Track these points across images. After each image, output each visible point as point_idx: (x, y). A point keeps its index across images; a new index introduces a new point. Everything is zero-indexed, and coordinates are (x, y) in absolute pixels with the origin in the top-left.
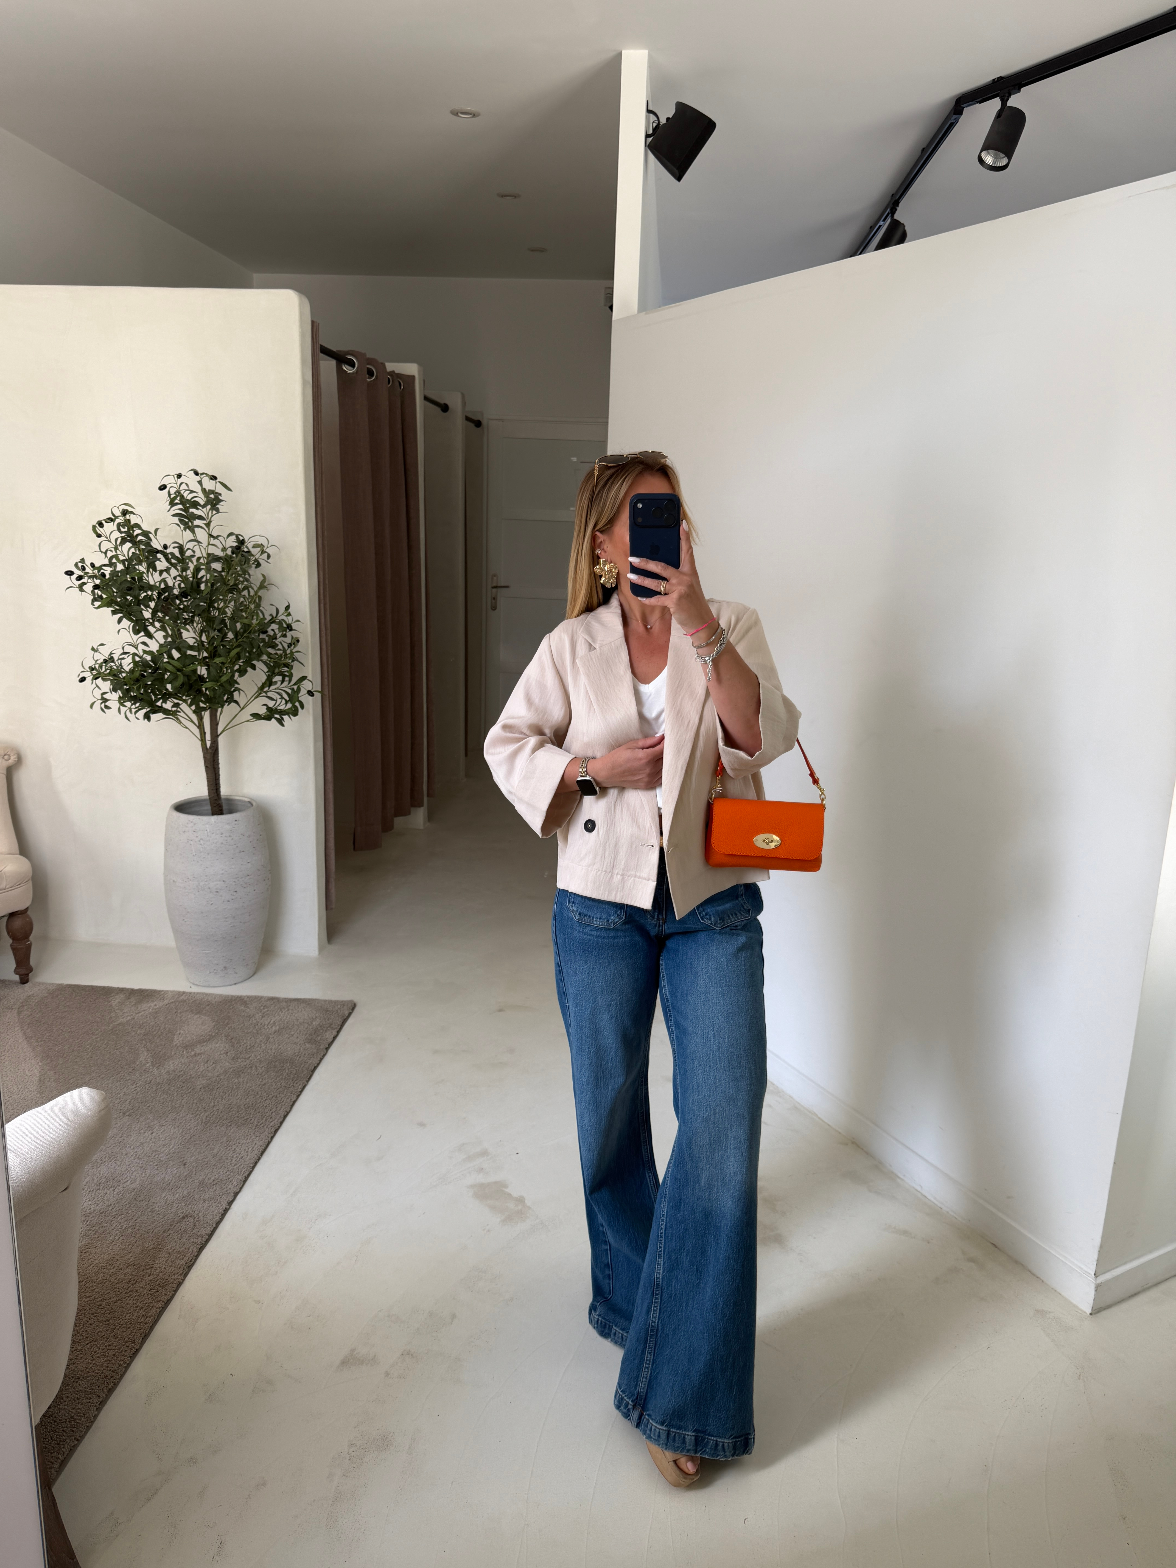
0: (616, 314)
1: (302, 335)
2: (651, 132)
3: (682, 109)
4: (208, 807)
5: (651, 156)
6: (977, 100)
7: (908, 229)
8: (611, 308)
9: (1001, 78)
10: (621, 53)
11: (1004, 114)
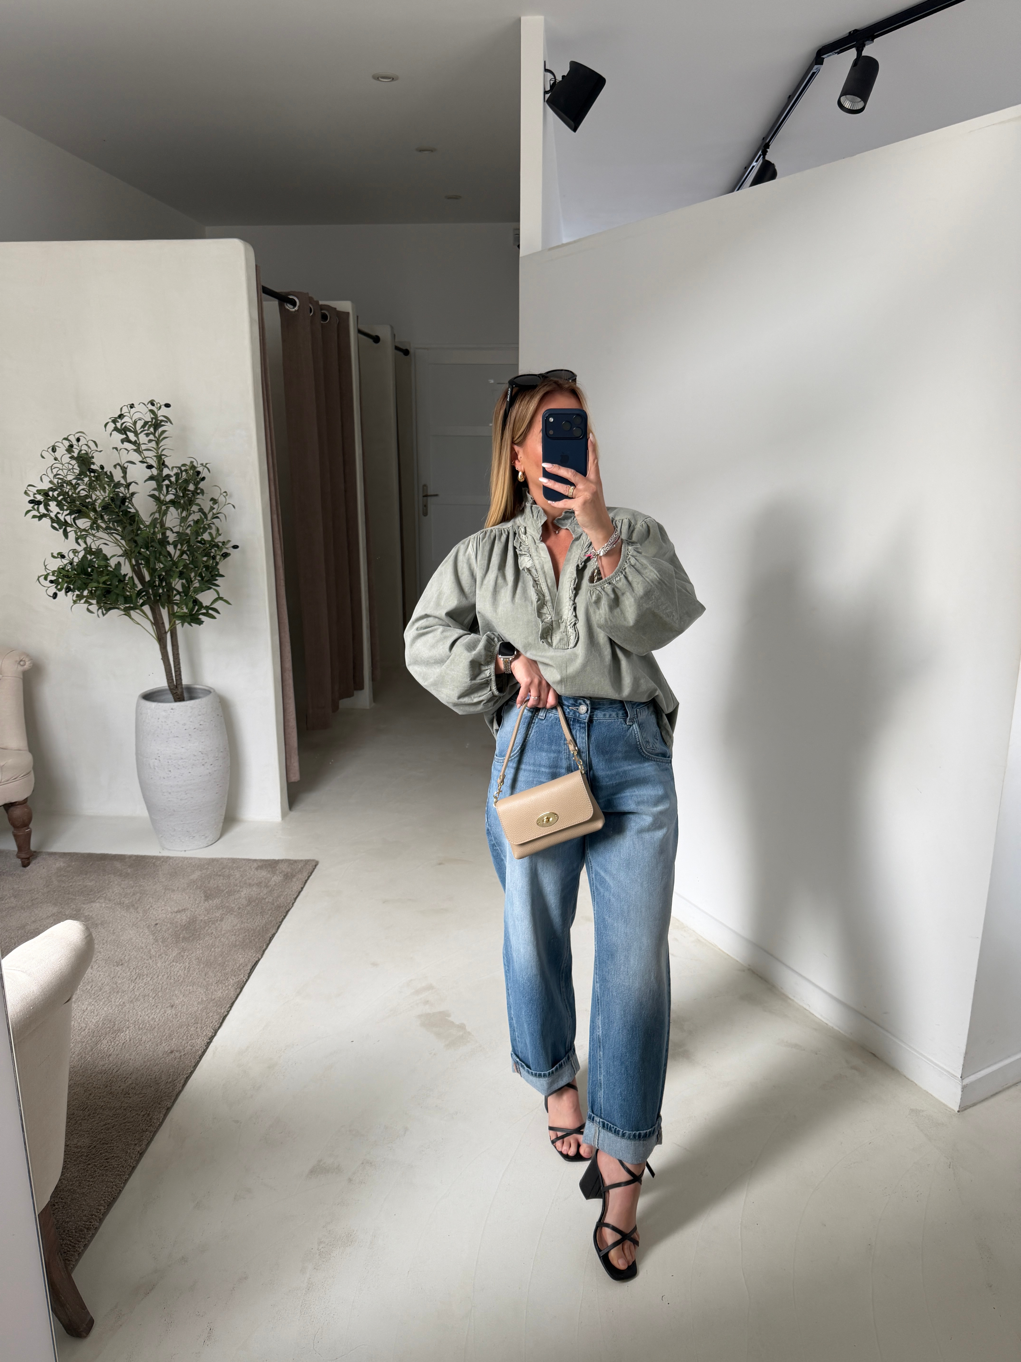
0: (523, 252)
1: (248, 279)
2: (548, 88)
3: (576, 67)
4: (170, 697)
5: (550, 111)
6: (836, 51)
7: (776, 168)
8: (519, 246)
9: (856, 31)
10: (519, 20)
11: (859, 62)
